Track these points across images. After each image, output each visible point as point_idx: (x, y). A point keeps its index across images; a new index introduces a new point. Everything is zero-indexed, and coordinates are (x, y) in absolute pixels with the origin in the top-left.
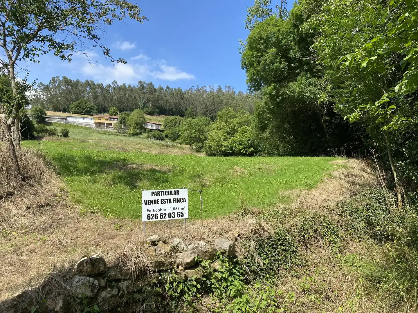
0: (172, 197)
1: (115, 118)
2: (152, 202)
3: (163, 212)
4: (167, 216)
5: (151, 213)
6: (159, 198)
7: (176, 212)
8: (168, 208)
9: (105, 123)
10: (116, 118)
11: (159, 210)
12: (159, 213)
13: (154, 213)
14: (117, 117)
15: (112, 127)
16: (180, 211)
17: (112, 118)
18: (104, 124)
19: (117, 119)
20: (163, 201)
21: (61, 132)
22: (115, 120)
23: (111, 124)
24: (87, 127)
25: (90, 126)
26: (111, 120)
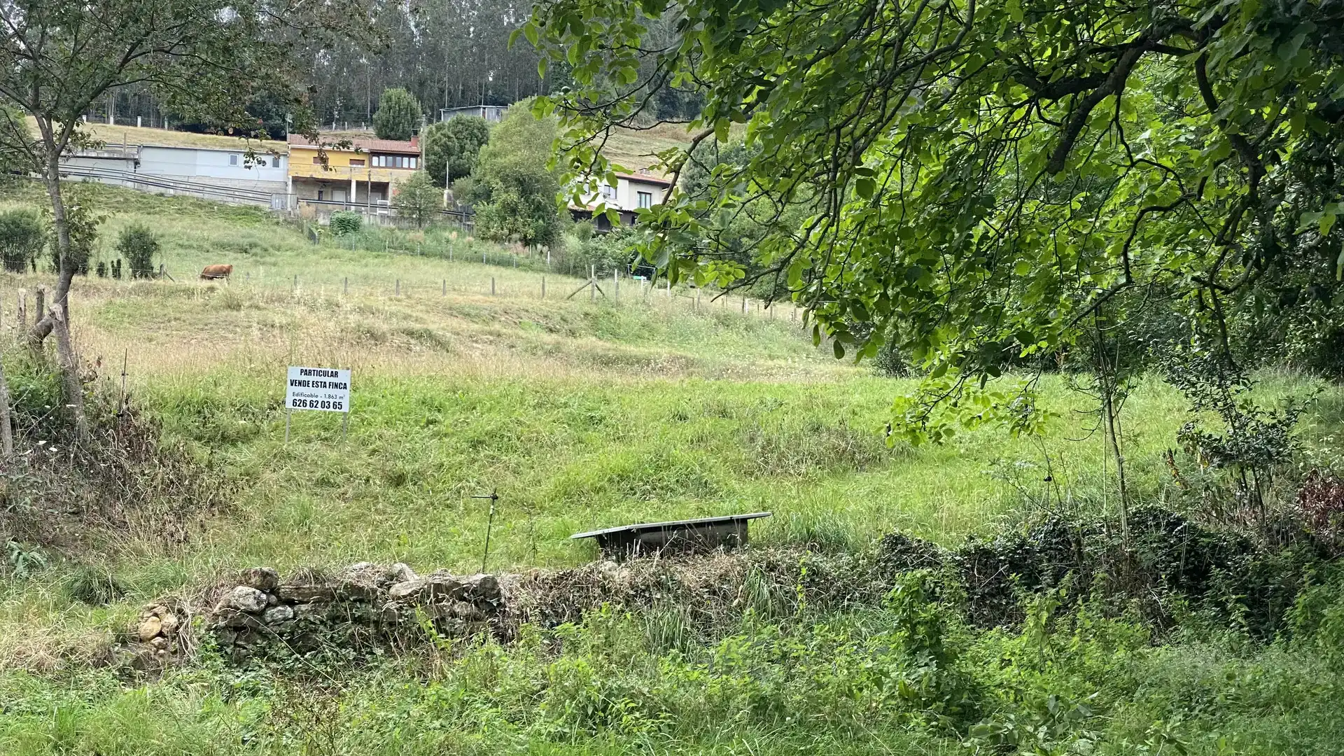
0: (328, 380)
1: (403, 155)
2: (300, 383)
3: (314, 399)
4: (319, 405)
5: (298, 398)
6: (311, 378)
7: (332, 401)
8: (322, 394)
9: (349, 183)
10: (410, 155)
11: (308, 396)
12: (309, 399)
13: (303, 398)
14: (415, 149)
15: (389, 203)
16: (338, 401)
17: (386, 154)
18: (344, 185)
19: (416, 156)
20: (315, 384)
21: (119, 248)
22: (405, 165)
23: (381, 188)
24: (253, 203)
25: (265, 201)
26: (383, 164)
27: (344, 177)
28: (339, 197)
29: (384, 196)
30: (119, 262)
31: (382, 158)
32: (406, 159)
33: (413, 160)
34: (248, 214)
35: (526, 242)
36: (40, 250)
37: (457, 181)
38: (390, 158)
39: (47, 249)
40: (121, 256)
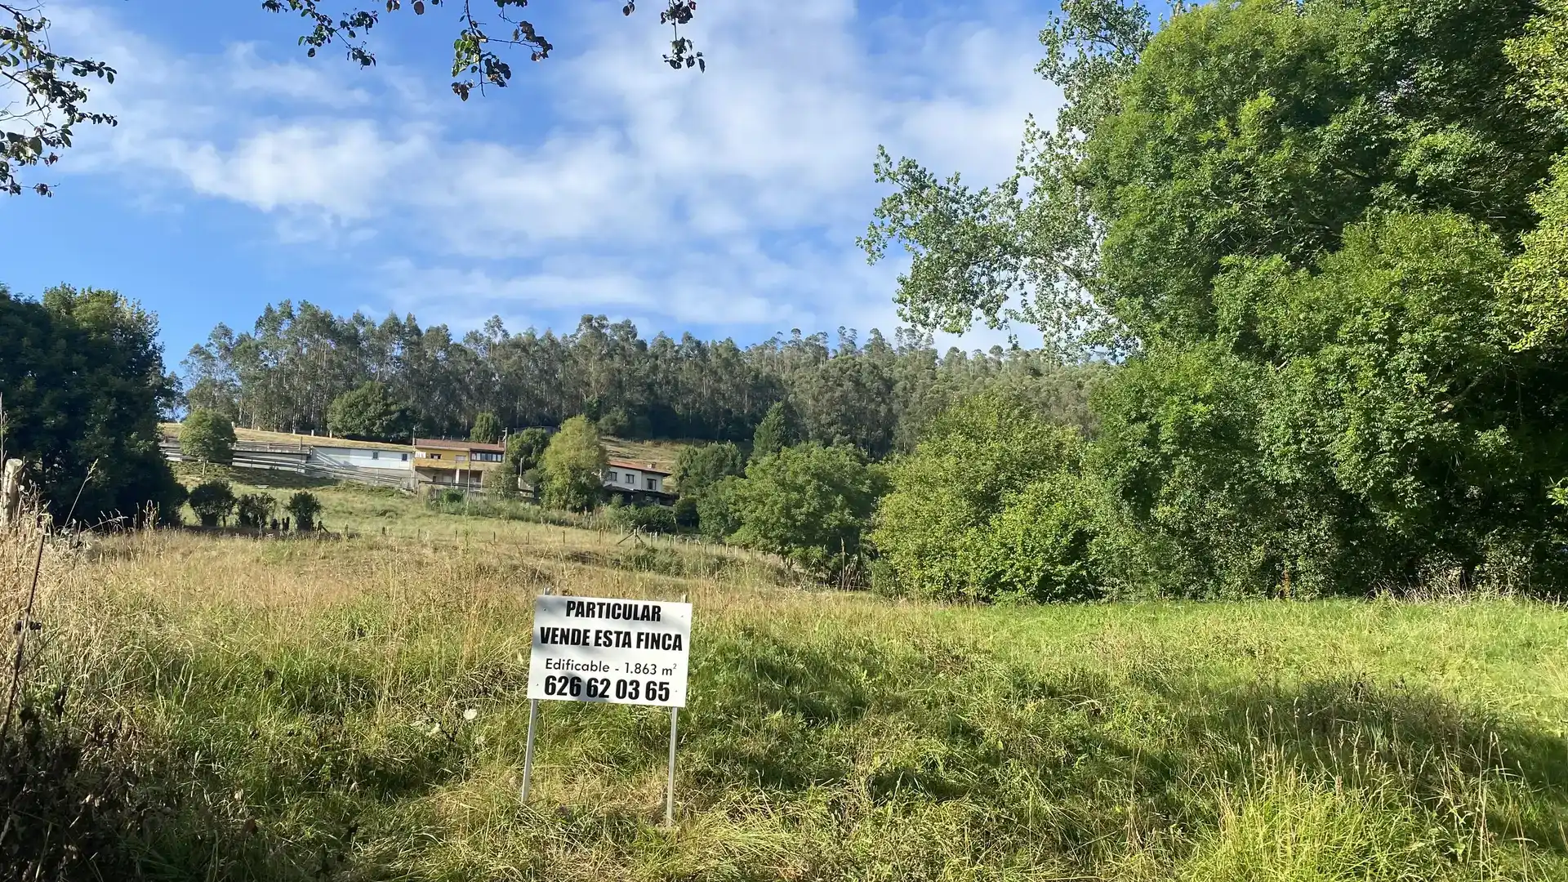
0: (635, 628)
1: (492, 453)
2: (565, 637)
3: (600, 675)
4: (612, 691)
5: (558, 674)
6: (593, 624)
7: (643, 680)
8: (618, 663)
9: (454, 471)
10: (498, 453)
11: (585, 667)
12: (585, 676)
13: (570, 674)
14: (501, 449)
15: (482, 484)
16: (658, 678)
17: (481, 452)
18: (451, 472)
19: (502, 453)
20: (604, 639)
21: (288, 508)
22: (494, 459)
23: (477, 474)
24: (388, 484)
25: (397, 483)
26: (479, 458)
27: (451, 467)
28: (447, 479)
29: (479, 480)
30: (288, 519)
31: (479, 455)
32: (494, 456)
33: (499, 456)
34: (386, 491)
35: (574, 510)
36: (230, 510)
37: (527, 471)
38: (484, 455)
39: (236, 509)
40: (290, 515)
